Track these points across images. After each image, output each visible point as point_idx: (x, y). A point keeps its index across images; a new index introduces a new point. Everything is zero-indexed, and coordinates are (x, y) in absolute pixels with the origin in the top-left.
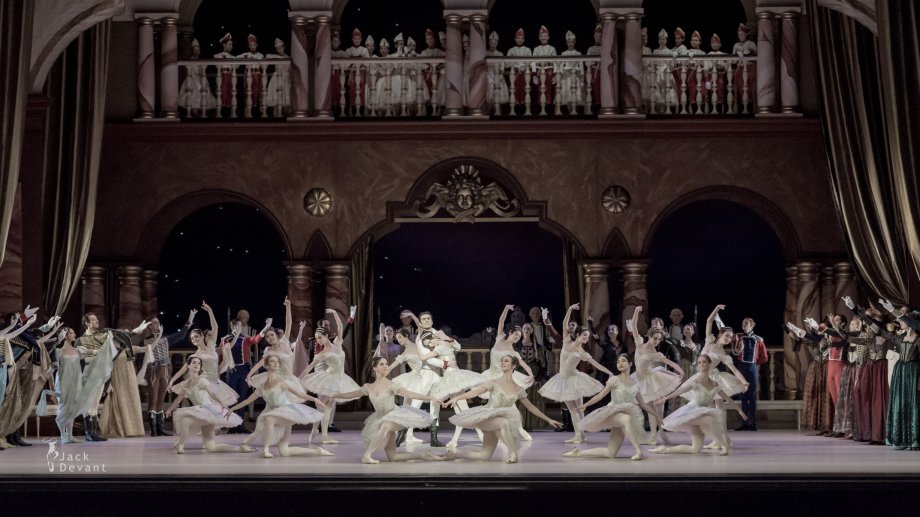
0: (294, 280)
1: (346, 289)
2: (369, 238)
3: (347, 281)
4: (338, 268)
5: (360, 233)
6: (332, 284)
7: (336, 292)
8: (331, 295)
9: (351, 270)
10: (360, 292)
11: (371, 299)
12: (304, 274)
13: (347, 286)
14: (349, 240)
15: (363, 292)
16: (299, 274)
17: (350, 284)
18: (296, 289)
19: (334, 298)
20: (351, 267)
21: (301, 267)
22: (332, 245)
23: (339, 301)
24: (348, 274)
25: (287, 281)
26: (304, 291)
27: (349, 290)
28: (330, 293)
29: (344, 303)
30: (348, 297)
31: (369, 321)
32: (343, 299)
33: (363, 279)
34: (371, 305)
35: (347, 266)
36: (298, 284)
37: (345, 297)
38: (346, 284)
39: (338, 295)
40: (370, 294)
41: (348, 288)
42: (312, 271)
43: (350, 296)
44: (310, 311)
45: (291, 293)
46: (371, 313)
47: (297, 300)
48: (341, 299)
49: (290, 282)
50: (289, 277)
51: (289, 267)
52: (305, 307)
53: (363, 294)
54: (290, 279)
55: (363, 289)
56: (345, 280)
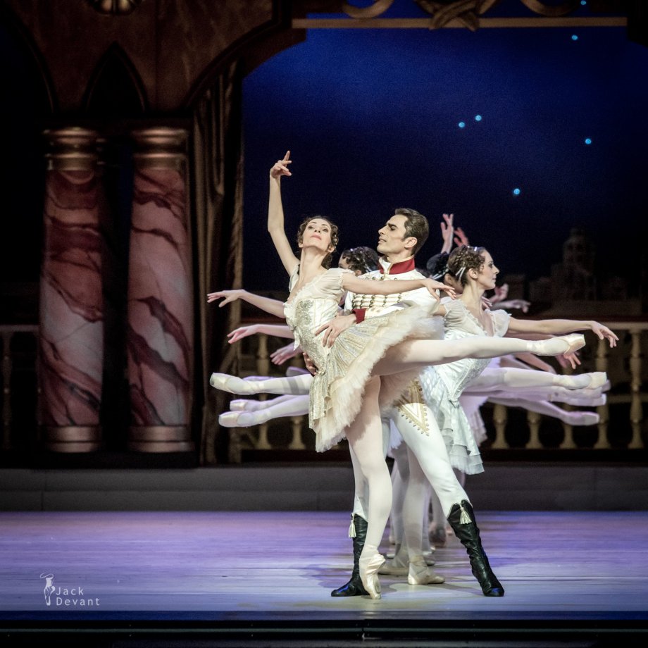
0: (59, 163)
1: (179, 184)
2: (233, 67)
3: (183, 164)
4: (160, 135)
5: (213, 52)
6: (148, 171)
7: (154, 190)
8: (145, 199)
9: (191, 139)
10: (214, 193)
11: (239, 205)
12: (82, 149)
13: (183, 176)
14: (187, 68)
15: (220, 189)
16: (69, 148)
17: (188, 170)
18: (64, 184)
19: (152, 204)
20: (190, 129)
21: (73, 134)
22: (149, 81)
23: (164, 211)
24: (182, 147)
25: (44, 164)
26: (82, 189)
27: (185, 185)
28: (142, 193)
29: (175, 215)
30: (184, 201)
31: (234, 257)
32: (173, 207)
33: (218, 161)
34: (238, 220)
35: (181, 131)
36: (70, 173)
37: (177, 201)
38: (180, 172)
39: (161, 197)
40: (237, 195)
41: (185, 180)
42: (99, 140)
43: (188, 200)
44: (96, 234)
45: (51, 192)
46: (239, 239)
47: (65, 208)
48: (167, 206)
49: (51, 168)
50: (48, 155)
51: (46, 132)
52: (84, 226)
53: (220, 195)
54: (51, 162)
55: (219, 182)
56: (178, 161)
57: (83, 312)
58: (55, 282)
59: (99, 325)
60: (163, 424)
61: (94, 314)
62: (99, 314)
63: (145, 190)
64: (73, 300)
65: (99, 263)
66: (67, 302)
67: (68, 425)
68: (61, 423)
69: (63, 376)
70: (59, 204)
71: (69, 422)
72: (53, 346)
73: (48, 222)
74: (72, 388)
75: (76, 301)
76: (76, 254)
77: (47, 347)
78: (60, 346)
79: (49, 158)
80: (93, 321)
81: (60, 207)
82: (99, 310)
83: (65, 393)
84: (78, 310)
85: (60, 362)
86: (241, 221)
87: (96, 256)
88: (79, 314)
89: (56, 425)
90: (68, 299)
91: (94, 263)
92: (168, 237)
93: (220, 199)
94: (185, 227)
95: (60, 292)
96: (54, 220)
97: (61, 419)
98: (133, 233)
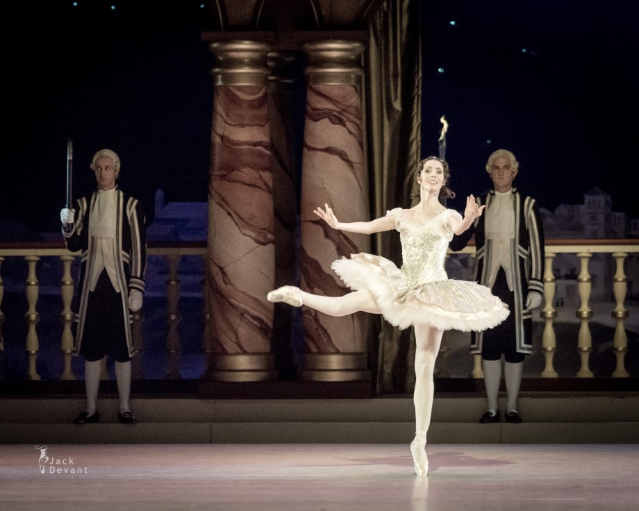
0: (228, 79)
1: (354, 100)
3: (358, 80)
4: (335, 49)
6: (321, 87)
7: (328, 106)
8: (318, 115)
9: (367, 53)
11: (416, 123)
12: (253, 63)
13: (359, 92)
15: (397, 105)
16: (239, 63)
17: (363, 88)
18: (233, 100)
19: (326, 121)
20: (366, 44)
21: (244, 48)
23: (338, 127)
24: (359, 62)
25: (212, 79)
26: (253, 105)
27: (361, 100)
28: (315, 109)
29: (350, 132)
30: (360, 119)
31: (412, 176)
32: (348, 124)
33: (395, 75)
34: (416, 137)
35: (356, 45)
36: (240, 88)
37: (352, 117)
38: (355, 87)
39: (336, 114)
40: (415, 112)
41: (360, 96)
42: (270, 55)
43: (364, 117)
44: (268, 152)
45: (220, 108)
46: (417, 157)
47: (234, 126)
48: (342, 123)
49: (220, 83)
50: (217, 70)
51: (215, 45)
52: (255, 144)
53: (397, 111)
54: (220, 76)
55: (396, 99)
56: (352, 76)
57: (253, 235)
58: (224, 202)
59: (270, 247)
60: (338, 352)
61: (265, 237)
62: (270, 236)
63: (319, 106)
64: (243, 222)
65: (270, 183)
66: (237, 224)
67: (238, 354)
68: (229, 350)
69: (234, 302)
70: (229, 122)
71: (240, 351)
72: (221, 269)
73: (217, 140)
74: (242, 314)
75: (247, 223)
76: (246, 174)
77: (215, 270)
78: (229, 270)
79: (218, 73)
80: (264, 244)
81: (230, 125)
82: (270, 232)
83: (235, 319)
84: (248, 232)
85: (229, 286)
86: (419, 138)
87: (267, 176)
88: (250, 236)
89: (225, 353)
90: (237, 220)
91: (266, 184)
92: (343, 156)
93: (397, 116)
94: (361, 144)
95: (229, 214)
96: (222, 137)
97: (230, 346)
98: (305, 150)
